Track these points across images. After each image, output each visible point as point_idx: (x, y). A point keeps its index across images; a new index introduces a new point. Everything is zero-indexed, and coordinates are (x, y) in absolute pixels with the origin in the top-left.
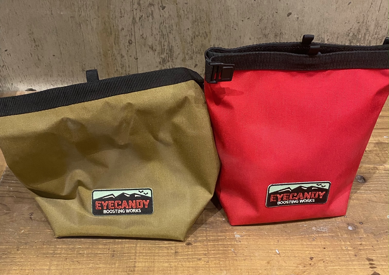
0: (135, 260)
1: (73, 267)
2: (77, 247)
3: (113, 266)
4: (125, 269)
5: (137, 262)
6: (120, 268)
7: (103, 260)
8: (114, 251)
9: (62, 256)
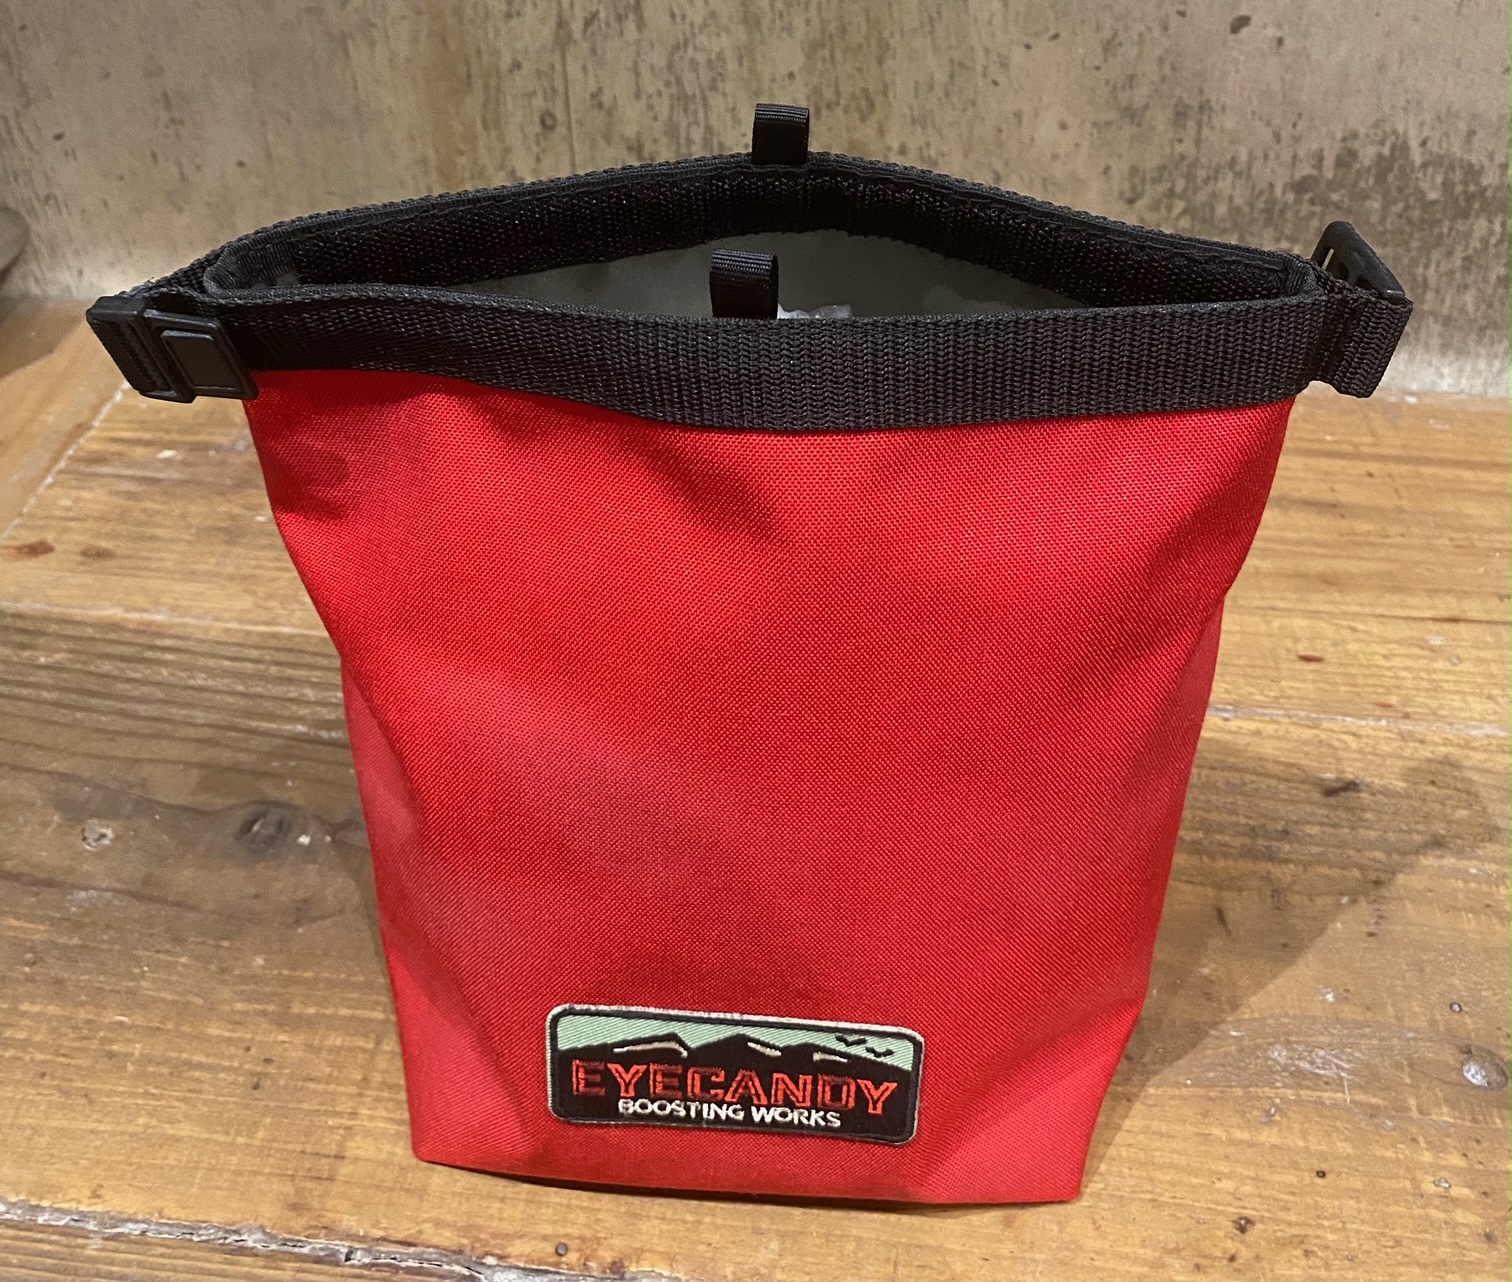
0: (350, 1123)
1: (58, 1121)
2: (107, 1020)
3: (241, 1140)
4: (290, 1166)
5: (356, 1134)
6: (268, 1155)
7: (205, 1102)
8: (268, 1061)
9: (27, 1058)
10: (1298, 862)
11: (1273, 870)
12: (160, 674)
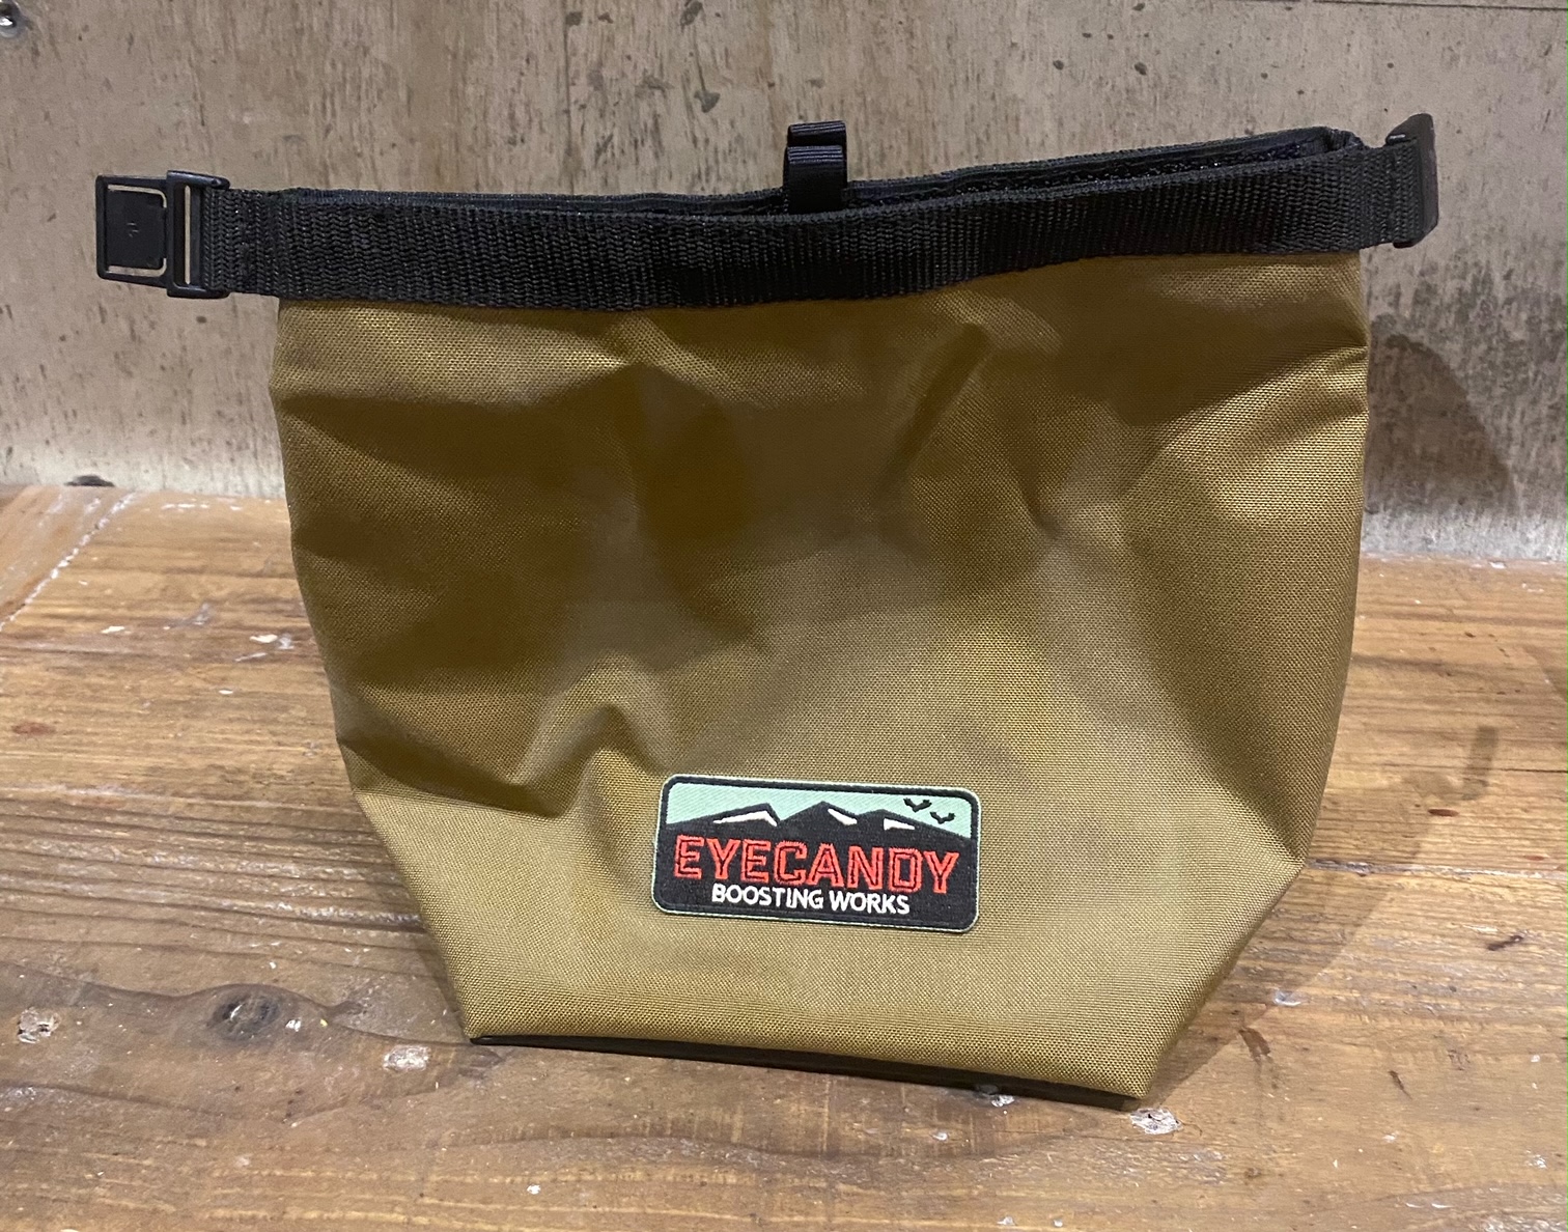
10: (1472, 1020)
11: (1446, 1030)
12: (111, 852)
